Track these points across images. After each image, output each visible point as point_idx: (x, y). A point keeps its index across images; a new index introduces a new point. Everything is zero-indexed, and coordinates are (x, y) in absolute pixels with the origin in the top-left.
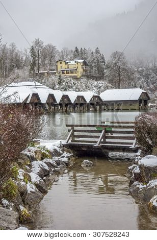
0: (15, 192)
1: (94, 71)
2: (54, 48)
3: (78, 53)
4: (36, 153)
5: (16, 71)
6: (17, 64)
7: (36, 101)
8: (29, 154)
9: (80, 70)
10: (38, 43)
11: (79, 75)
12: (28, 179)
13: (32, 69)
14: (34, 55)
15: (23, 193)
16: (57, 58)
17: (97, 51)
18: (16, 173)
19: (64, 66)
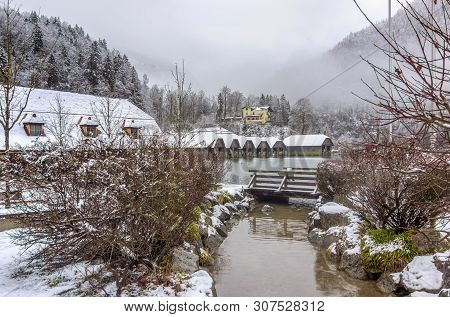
0: (197, 235)
1: (278, 118)
2: (240, 95)
3: (263, 101)
4: (218, 197)
5: (203, 116)
6: (204, 110)
7: (221, 146)
8: (211, 198)
9: (265, 116)
10: (225, 90)
11: (264, 121)
12: (209, 222)
13: (219, 115)
14: (221, 102)
15: (204, 237)
16: (243, 105)
17: (283, 98)
18: (198, 217)
19: (250, 112)
